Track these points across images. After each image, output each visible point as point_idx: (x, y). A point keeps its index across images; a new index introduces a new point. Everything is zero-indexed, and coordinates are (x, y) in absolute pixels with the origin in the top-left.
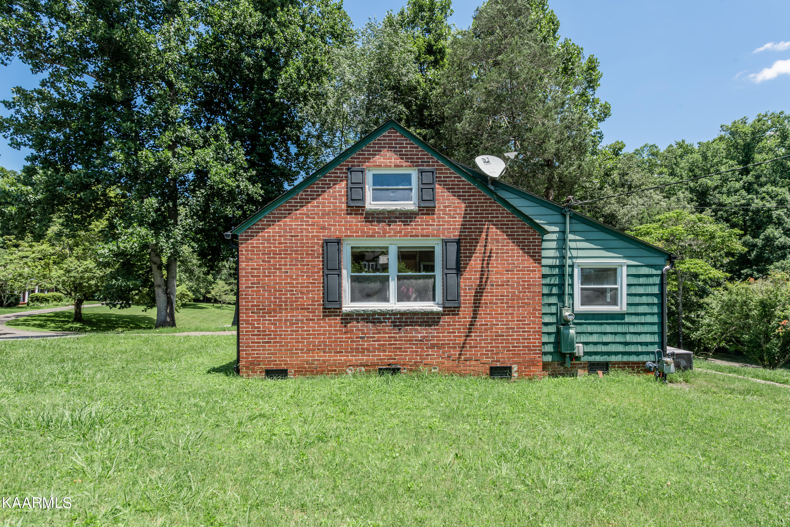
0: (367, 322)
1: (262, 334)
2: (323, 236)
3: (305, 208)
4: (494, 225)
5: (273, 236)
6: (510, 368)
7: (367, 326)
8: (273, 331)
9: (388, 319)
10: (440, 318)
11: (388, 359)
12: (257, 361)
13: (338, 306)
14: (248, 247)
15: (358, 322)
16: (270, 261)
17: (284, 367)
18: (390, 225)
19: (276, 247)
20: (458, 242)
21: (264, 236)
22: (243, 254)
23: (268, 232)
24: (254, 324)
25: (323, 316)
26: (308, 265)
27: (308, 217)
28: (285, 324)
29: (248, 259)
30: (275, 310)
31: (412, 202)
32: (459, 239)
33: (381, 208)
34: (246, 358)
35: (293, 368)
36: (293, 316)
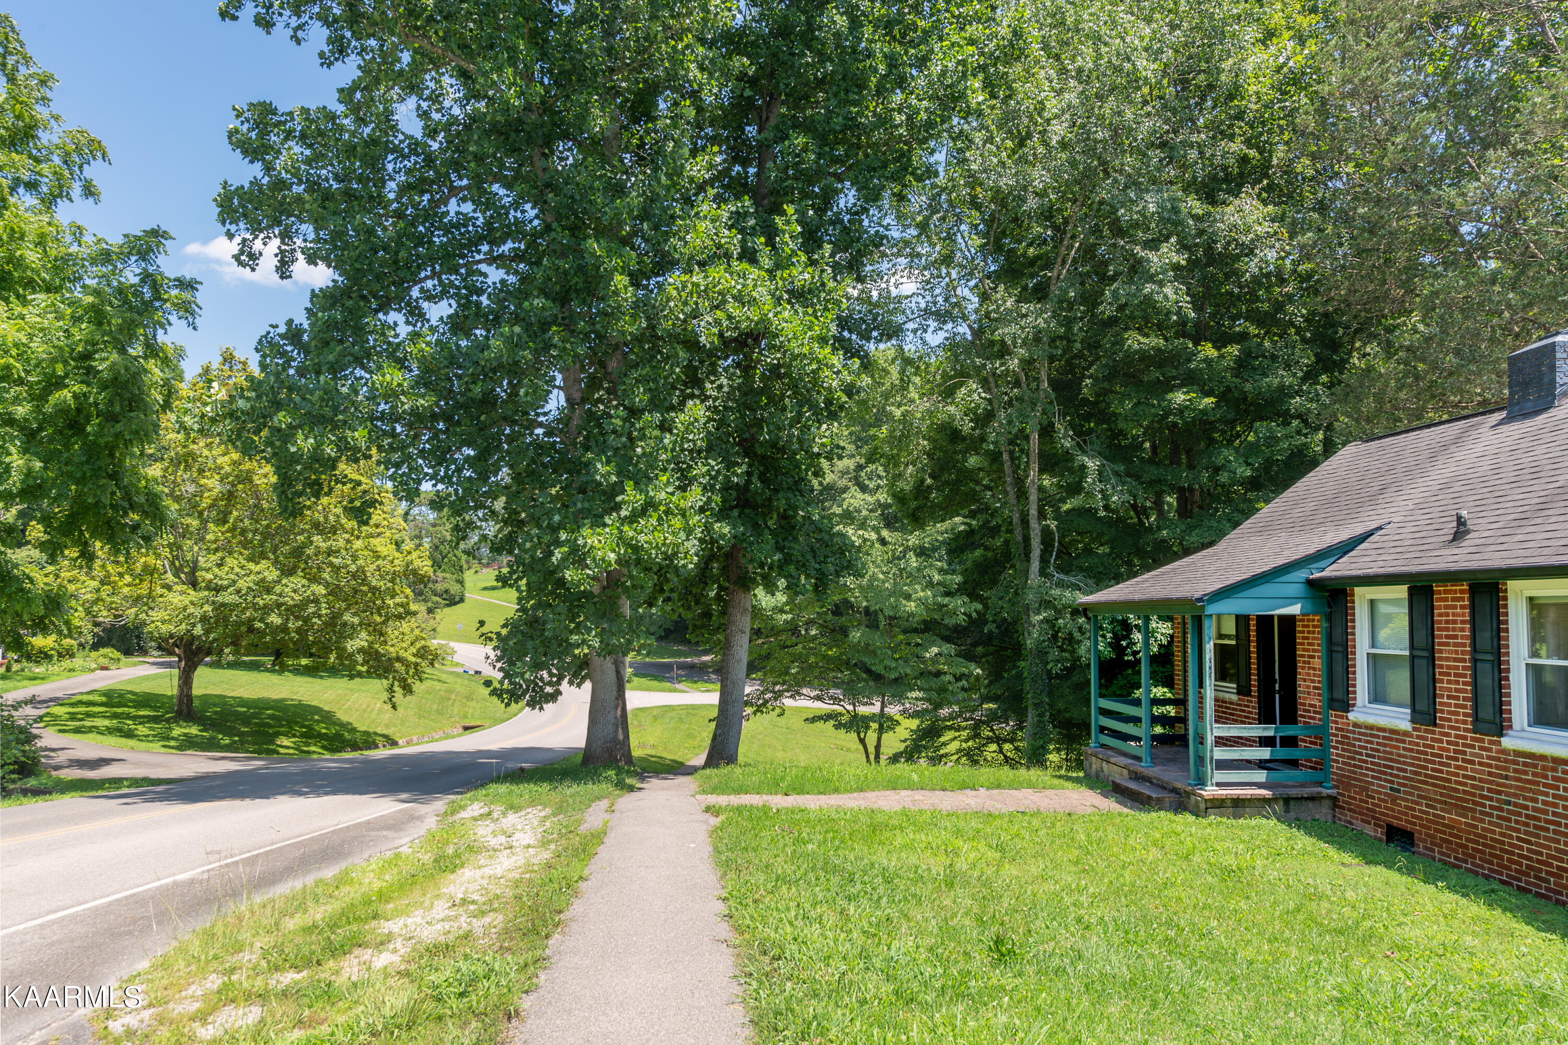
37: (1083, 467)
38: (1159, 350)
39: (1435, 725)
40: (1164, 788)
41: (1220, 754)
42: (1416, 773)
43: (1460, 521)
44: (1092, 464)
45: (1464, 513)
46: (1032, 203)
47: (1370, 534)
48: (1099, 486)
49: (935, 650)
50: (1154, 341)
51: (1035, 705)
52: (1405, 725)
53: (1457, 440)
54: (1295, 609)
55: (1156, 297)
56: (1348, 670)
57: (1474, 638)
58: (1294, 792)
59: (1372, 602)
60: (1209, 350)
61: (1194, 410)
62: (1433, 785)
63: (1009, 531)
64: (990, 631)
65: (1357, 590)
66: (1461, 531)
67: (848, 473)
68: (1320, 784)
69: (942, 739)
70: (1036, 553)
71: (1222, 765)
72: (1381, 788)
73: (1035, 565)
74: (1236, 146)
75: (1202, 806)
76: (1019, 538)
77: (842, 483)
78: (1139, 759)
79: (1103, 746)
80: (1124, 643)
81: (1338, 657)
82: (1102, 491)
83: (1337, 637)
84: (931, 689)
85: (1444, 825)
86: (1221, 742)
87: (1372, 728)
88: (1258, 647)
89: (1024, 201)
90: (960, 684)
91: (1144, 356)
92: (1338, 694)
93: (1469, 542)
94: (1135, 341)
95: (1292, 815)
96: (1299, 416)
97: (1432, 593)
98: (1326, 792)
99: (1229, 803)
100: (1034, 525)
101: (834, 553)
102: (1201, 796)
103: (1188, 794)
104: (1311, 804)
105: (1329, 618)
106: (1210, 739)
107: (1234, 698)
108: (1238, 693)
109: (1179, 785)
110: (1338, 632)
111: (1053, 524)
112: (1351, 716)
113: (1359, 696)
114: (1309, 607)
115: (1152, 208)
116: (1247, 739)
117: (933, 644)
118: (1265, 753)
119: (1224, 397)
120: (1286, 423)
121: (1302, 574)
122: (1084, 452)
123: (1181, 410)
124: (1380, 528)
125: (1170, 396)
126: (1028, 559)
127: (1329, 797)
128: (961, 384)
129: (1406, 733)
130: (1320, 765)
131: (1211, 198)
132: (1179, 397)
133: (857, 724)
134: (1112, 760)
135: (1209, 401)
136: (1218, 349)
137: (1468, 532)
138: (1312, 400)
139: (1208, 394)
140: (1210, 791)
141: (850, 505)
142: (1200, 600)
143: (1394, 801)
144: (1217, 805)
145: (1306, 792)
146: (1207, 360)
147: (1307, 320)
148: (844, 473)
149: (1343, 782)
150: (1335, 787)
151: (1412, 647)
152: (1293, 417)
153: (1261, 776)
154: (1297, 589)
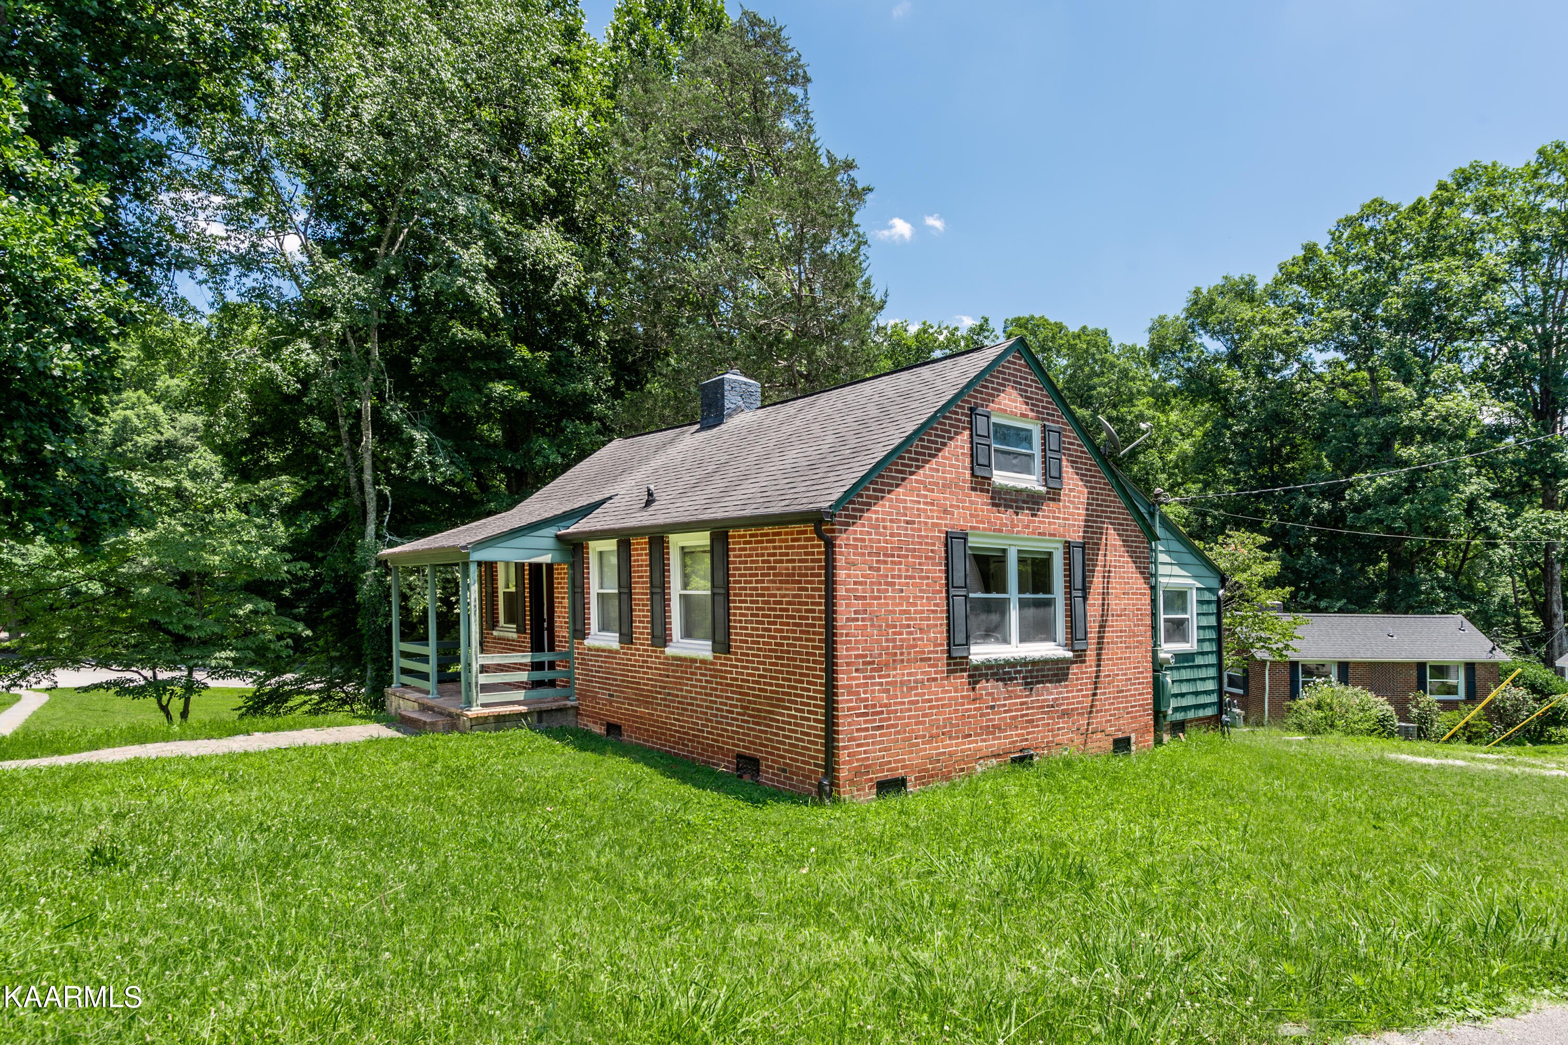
0: (997, 680)
1: (870, 711)
2: (946, 525)
3: (921, 471)
4: (1111, 524)
5: (884, 520)
6: (1128, 739)
7: (997, 687)
8: (886, 705)
9: (1020, 672)
10: (1068, 668)
11: (1022, 741)
12: (866, 767)
13: (965, 654)
14: (848, 539)
15: (987, 681)
16: (879, 569)
17: (901, 773)
18: (1017, 514)
19: (886, 542)
20: (1083, 546)
21: (871, 519)
22: (841, 553)
23: (877, 512)
24: (858, 693)
25: (949, 672)
26: (928, 578)
27: (926, 489)
28: (902, 688)
29: (851, 564)
30: (887, 664)
31: (1034, 478)
32: (1084, 543)
33: (1011, 484)
34: (850, 762)
35: (913, 772)
36: (909, 674)
37: (412, 439)
38: (482, 342)
39: (632, 643)
40: (441, 714)
41: (483, 679)
42: (623, 681)
43: (650, 494)
44: (420, 437)
45: (652, 487)
46: (343, 171)
47: (603, 502)
48: (427, 458)
49: (249, 607)
50: (476, 334)
51: (373, 659)
52: (616, 646)
53: (672, 441)
54: (546, 559)
55: (468, 290)
56: (585, 606)
57: (651, 576)
58: (544, 706)
59: (601, 553)
60: (523, 351)
61: (512, 400)
62: (632, 688)
63: (347, 495)
64: (327, 592)
65: (592, 544)
66: (650, 500)
67: (195, 430)
68: (567, 698)
69: (290, 704)
70: (372, 516)
71: (485, 688)
72: (603, 695)
73: (371, 528)
74: (540, 182)
75: (468, 724)
76: (357, 502)
77: (189, 440)
78: (428, 693)
79: (404, 685)
80: (453, 599)
81: (578, 596)
82: (430, 462)
83: (578, 583)
84: (248, 648)
85: (637, 717)
86: (484, 669)
87: (598, 650)
88: (530, 592)
89: (336, 168)
90: (283, 643)
91: (468, 345)
92: (579, 627)
93: (655, 506)
94: (459, 331)
95: (544, 724)
96: (600, 420)
97: (630, 544)
98: (569, 703)
99: (491, 719)
100: (368, 488)
101: (109, 500)
102: (467, 716)
103: (459, 716)
104: (559, 715)
105: (573, 566)
106: (475, 667)
107: (515, 636)
108: (518, 632)
109: (453, 710)
110: (578, 577)
111: (387, 490)
112: (586, 642)
113: (592, 626)
114: (558, 558)
115: (462, 210)
116: (504, 666)
117: (249, 601)
118: (523, 676)
119: (537, 393)
120: (589, 423)
121: (552, 531)
122: (415, 426)
123: (502, 398)
124: (610, 498)
125: (491, 385)
126: (364, 522)
127: (573, 707)
128: (287, 343)
129: (617, 652)
130: (568, 684)
131: (520, 218)
132: (499, 388)
133: (157, 688)
134: (407, 696)
135: (523, 395)
136: (532, 351)
137: (654, 501)
138: (609, 408)
139: (523, 389)
140: (476, 711)
141: (197, 465)
142: (465, 547)
143: (611, 702)
144: (481, 723)
145: (554, 706)
146: (522, 359)
147: (608, 345)
148: (188, 431)
149: (582, 696)
150: (578, 699)
151: (620, 586)
152: (595, 419)
153: (520, 695)
154: (550, 543)
